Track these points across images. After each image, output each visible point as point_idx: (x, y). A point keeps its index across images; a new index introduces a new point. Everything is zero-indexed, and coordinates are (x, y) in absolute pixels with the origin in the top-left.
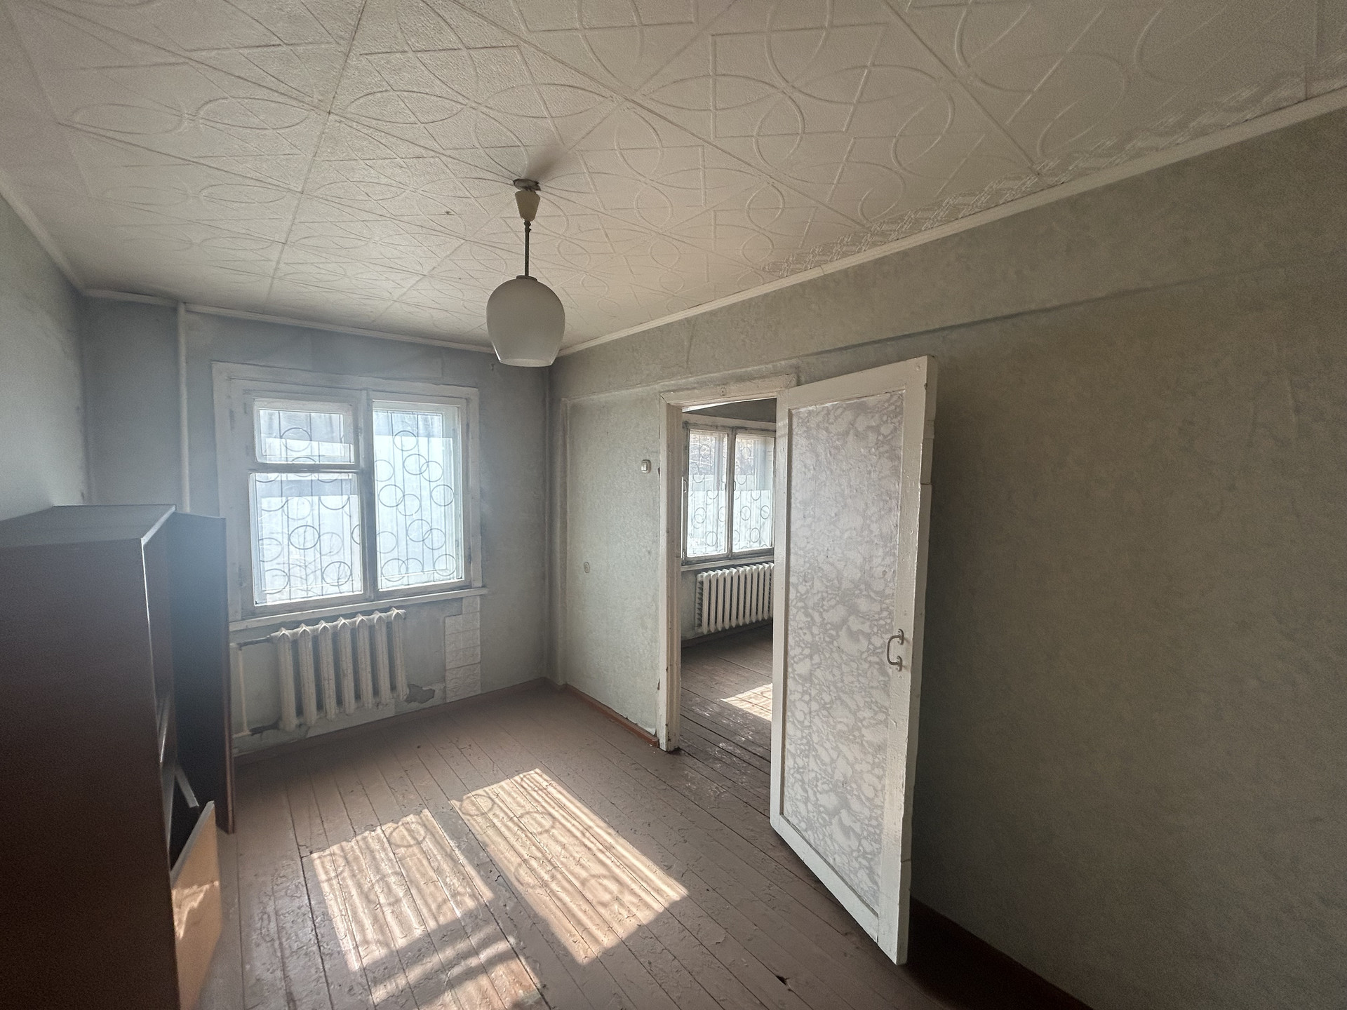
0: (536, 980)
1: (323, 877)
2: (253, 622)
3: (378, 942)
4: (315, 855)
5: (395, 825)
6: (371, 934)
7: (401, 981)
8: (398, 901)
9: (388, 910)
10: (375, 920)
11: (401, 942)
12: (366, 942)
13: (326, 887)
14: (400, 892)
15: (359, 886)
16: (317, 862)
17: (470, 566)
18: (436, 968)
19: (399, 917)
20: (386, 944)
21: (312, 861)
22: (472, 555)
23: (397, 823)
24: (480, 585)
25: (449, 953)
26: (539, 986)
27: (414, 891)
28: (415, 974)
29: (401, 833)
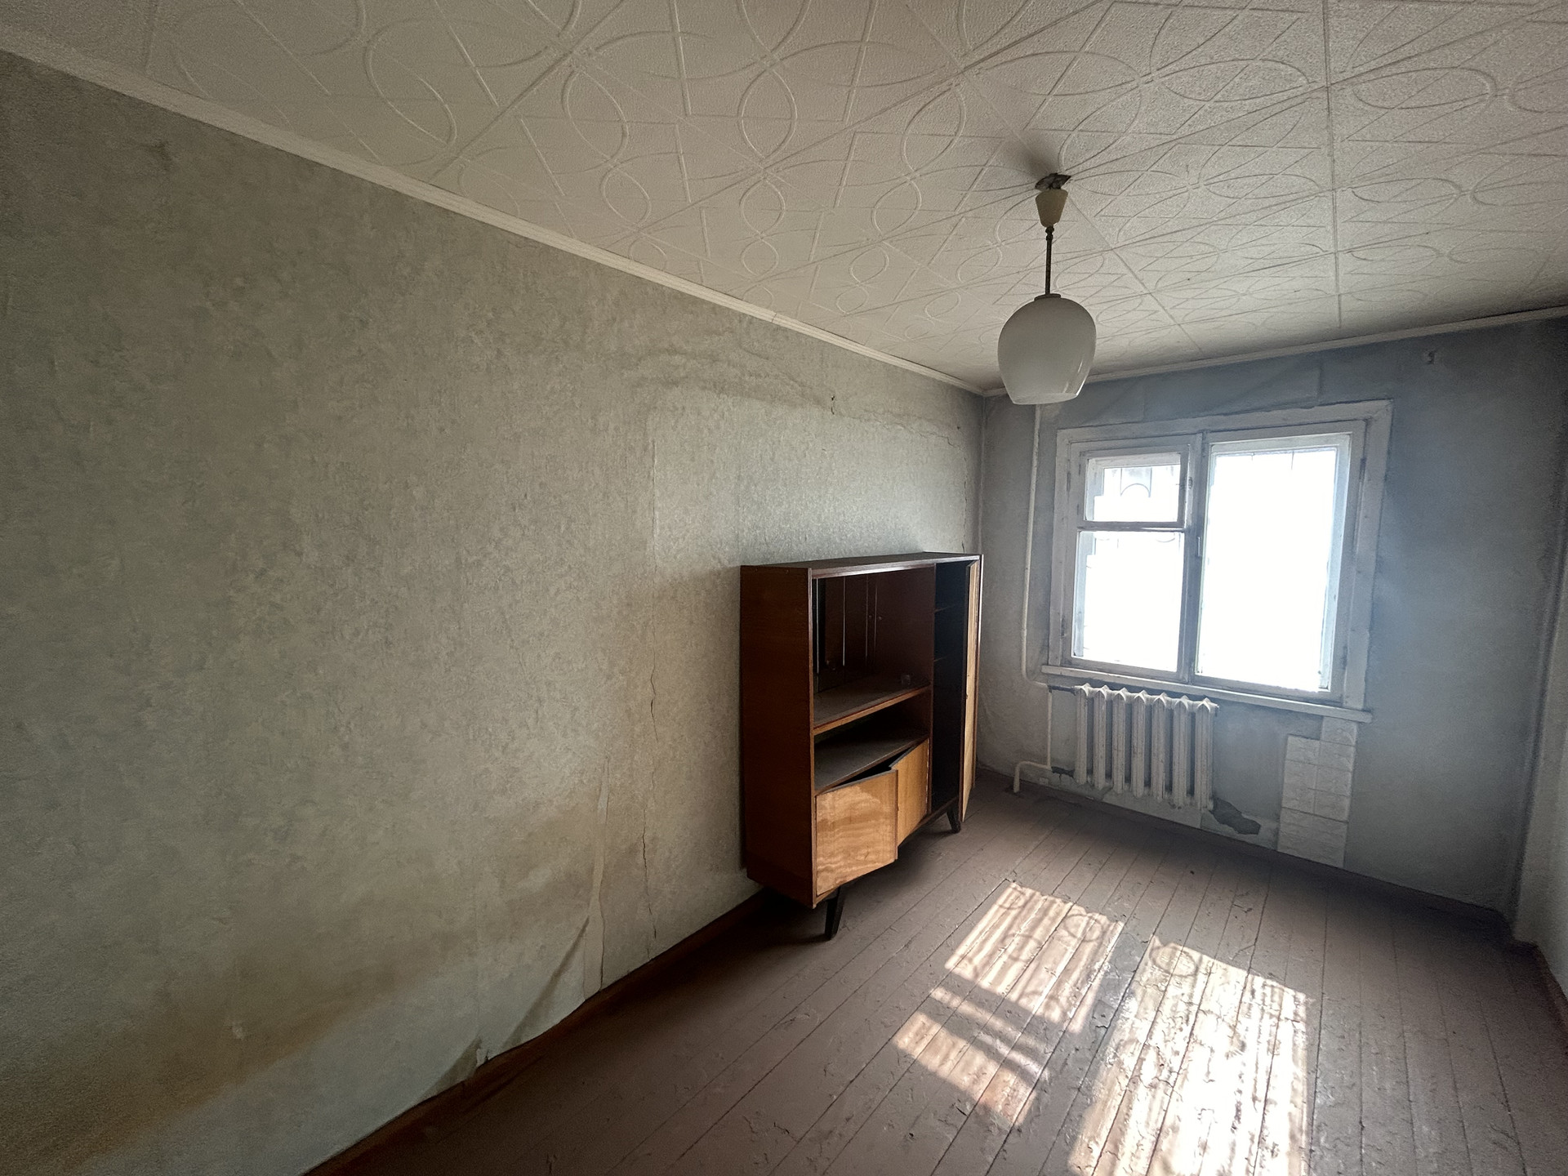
0: (1021, 1119)
1: (1000, 901)
2: (1067, 671)
3: (975, 969)
4: (1014, 885)
5: (1084, 913)
6: (977, 960)
7: (955, 1002)
8: (1016, 959)
9: (1005, 958)
10: (991, 955)
11: (985, 983)
12: (970, 960)
13: (995, 908)
14: (1025, 955)
15: (1010, 927)
16: (1009, 890)
17: (1343, 673)
18: (980, 1021)
19: (1005, 969)
20: (977, 975)
21: (1008, 886)
22: (1348, 658)
23: (1088, 913)
24: (1360, 707)
25: (998, 1024)
26: (1017, 1124)
27: (1033, 966)
28: (967, 1008)
29: (1080, 922)
